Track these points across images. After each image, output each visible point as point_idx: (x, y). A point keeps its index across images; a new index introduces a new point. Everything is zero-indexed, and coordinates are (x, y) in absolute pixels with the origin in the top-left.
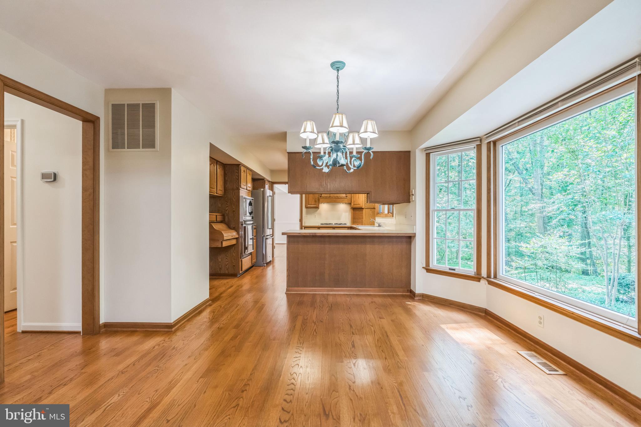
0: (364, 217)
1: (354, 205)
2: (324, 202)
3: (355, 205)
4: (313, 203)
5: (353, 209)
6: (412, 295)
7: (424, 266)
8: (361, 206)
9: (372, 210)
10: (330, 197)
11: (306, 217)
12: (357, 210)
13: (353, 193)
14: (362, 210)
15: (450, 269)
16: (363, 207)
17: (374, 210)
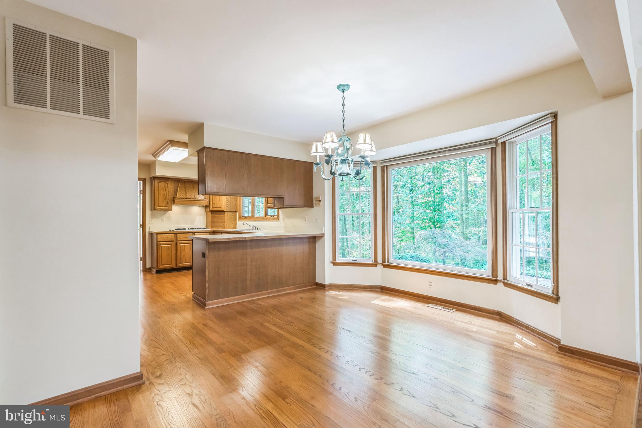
0: (226, 220)
1: (213, 207)
2: (178, 204)
3: (214, 208)
4: (164, 205)
5: (212, 212)
6: (322, 287)
7: (332, 261)
8: (222, 210)
9: (234, 213)
10: (186, 198)
11: (151, 221)
12: (217, 213)
13: (213, 195)
14: (223, 213)
15: (353, 260)
16: (224, 211)
17: (235, 213)
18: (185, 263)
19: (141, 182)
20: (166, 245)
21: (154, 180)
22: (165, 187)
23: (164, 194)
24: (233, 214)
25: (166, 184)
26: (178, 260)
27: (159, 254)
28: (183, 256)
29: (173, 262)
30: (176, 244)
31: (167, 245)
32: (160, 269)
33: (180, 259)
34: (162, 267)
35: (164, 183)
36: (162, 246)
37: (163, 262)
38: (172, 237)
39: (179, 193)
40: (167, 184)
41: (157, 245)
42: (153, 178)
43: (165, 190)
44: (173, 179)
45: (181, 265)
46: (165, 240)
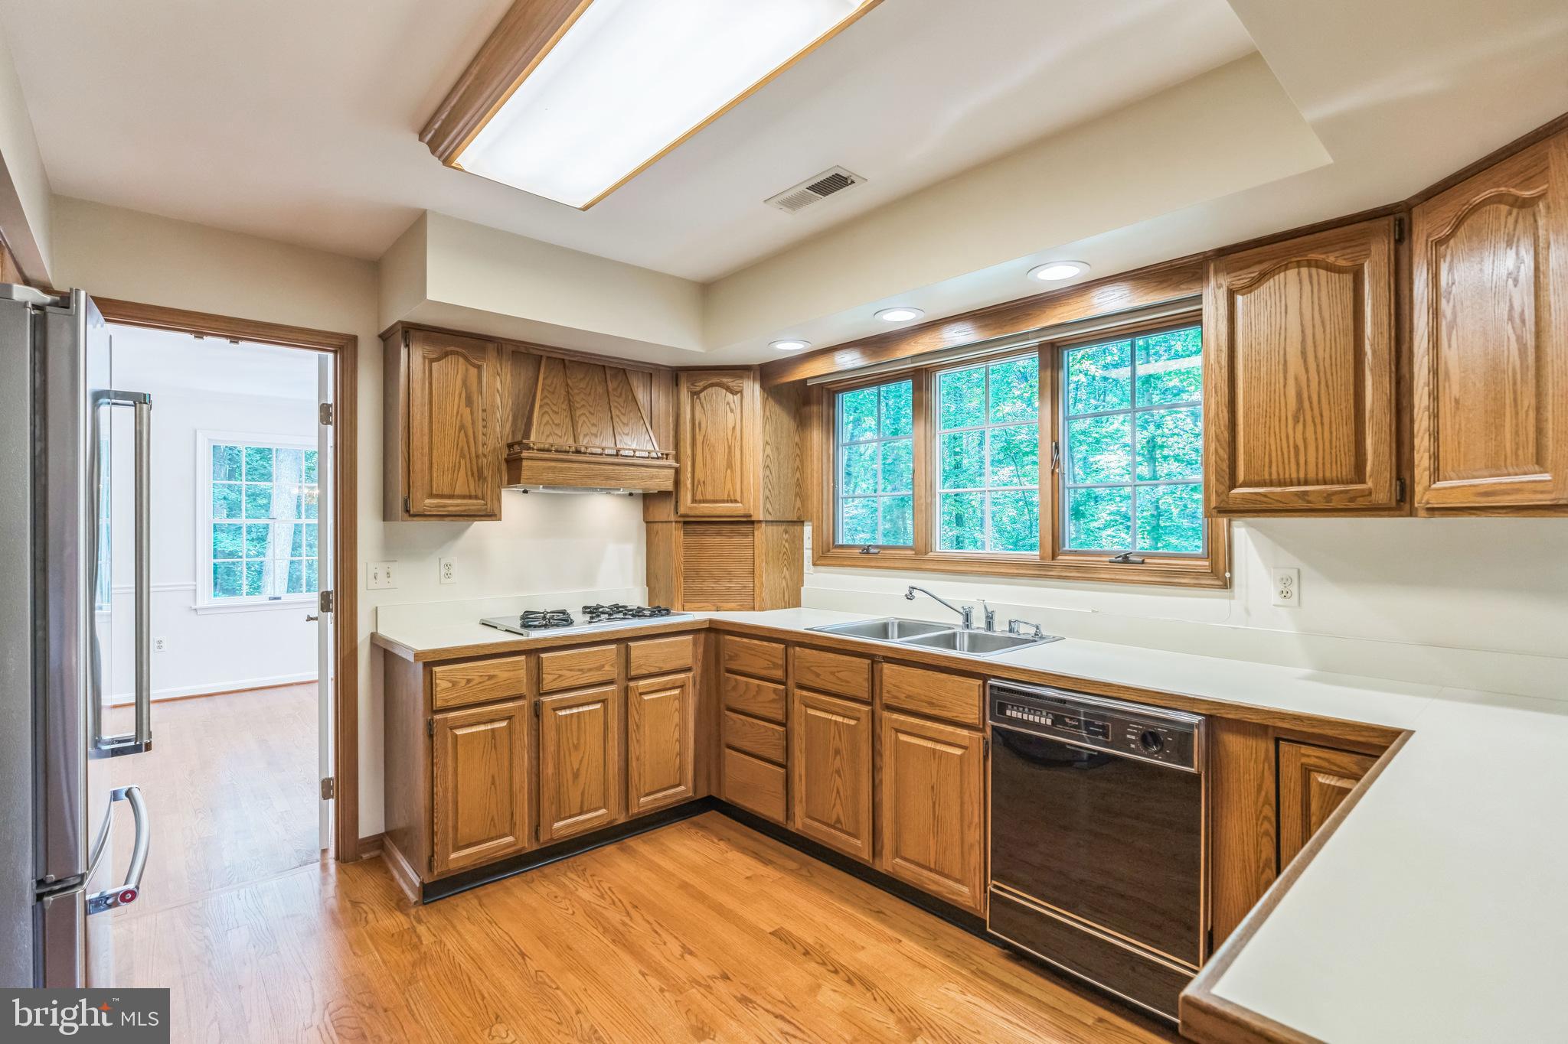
0: (760, 566)
1: (694, 501)
3: (700, 502)
4: (459, 489)
5: (685, 523)
8: (742, 513)
9: (792, 529)
10: (578, 452)
11: (382, 575)
12: (718, 527)
14: (744, 529)
16: (753, 519)
17: (797, 528)
18: (580, 814)
19: (330, 356)
20: (482, 728)
21: (407, 346)
22: (465, 383)
23: (462, 427)
24: (786, 532)
25: (473, 371)
26: (546, 804)
27: (439, 789)
28: (570, 776)
29: (517, 818)
30: (537, 711)
31: (489, 727)
32: (449, 871)
33: (559, 799)
34: (458, 858)
35: (461, 360)
36: (459, 732)
37: (464, 831)
38: (513, 673)
39: (539, 424)
40: (479, 368)
41: (430, 725)
42: (399, 335)
43: (469, 402)
44: (510, 348)
45: (562, 827)
46: (472, 700)
